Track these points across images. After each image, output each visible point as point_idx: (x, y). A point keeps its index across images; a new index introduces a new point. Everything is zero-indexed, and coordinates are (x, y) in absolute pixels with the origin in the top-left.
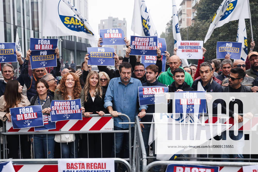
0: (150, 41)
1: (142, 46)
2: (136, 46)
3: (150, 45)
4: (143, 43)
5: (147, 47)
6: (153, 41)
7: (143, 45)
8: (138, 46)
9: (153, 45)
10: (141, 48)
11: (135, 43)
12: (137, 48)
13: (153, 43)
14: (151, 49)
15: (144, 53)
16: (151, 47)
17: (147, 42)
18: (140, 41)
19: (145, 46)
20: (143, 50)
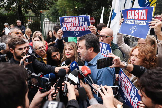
0: (80, 21)
1: (73, 28)
2: (67, 28)
3: (81, 26)
4: (73, 24)
5: (78, 27)
6: (83, 21)
7: (74, 26)
8: (69, 28)
9: (84, 25)
10: (72, 29)
11: (66, 25)
12: (68, 30)
13: (84, 23)
14: (83, 30)
15: (77, 35)
16: (83, 27)
17: (76, 23)
18: (69, 22)
19: (76, 27)
20: (75, 31)
